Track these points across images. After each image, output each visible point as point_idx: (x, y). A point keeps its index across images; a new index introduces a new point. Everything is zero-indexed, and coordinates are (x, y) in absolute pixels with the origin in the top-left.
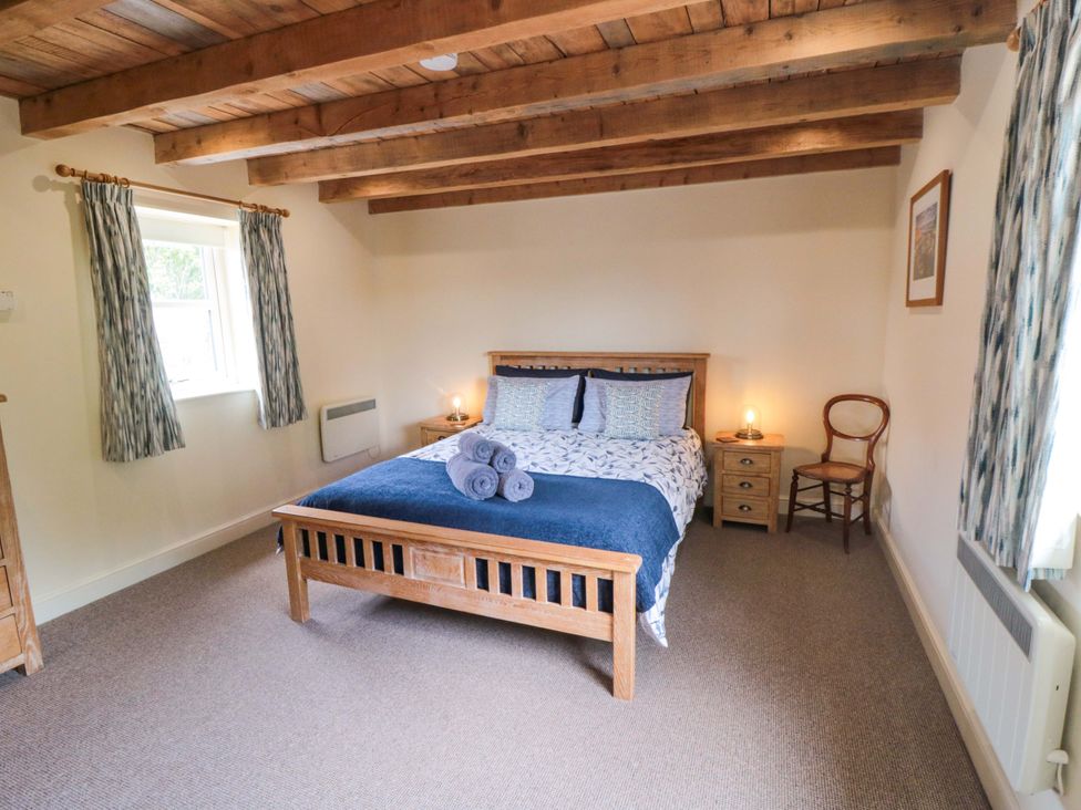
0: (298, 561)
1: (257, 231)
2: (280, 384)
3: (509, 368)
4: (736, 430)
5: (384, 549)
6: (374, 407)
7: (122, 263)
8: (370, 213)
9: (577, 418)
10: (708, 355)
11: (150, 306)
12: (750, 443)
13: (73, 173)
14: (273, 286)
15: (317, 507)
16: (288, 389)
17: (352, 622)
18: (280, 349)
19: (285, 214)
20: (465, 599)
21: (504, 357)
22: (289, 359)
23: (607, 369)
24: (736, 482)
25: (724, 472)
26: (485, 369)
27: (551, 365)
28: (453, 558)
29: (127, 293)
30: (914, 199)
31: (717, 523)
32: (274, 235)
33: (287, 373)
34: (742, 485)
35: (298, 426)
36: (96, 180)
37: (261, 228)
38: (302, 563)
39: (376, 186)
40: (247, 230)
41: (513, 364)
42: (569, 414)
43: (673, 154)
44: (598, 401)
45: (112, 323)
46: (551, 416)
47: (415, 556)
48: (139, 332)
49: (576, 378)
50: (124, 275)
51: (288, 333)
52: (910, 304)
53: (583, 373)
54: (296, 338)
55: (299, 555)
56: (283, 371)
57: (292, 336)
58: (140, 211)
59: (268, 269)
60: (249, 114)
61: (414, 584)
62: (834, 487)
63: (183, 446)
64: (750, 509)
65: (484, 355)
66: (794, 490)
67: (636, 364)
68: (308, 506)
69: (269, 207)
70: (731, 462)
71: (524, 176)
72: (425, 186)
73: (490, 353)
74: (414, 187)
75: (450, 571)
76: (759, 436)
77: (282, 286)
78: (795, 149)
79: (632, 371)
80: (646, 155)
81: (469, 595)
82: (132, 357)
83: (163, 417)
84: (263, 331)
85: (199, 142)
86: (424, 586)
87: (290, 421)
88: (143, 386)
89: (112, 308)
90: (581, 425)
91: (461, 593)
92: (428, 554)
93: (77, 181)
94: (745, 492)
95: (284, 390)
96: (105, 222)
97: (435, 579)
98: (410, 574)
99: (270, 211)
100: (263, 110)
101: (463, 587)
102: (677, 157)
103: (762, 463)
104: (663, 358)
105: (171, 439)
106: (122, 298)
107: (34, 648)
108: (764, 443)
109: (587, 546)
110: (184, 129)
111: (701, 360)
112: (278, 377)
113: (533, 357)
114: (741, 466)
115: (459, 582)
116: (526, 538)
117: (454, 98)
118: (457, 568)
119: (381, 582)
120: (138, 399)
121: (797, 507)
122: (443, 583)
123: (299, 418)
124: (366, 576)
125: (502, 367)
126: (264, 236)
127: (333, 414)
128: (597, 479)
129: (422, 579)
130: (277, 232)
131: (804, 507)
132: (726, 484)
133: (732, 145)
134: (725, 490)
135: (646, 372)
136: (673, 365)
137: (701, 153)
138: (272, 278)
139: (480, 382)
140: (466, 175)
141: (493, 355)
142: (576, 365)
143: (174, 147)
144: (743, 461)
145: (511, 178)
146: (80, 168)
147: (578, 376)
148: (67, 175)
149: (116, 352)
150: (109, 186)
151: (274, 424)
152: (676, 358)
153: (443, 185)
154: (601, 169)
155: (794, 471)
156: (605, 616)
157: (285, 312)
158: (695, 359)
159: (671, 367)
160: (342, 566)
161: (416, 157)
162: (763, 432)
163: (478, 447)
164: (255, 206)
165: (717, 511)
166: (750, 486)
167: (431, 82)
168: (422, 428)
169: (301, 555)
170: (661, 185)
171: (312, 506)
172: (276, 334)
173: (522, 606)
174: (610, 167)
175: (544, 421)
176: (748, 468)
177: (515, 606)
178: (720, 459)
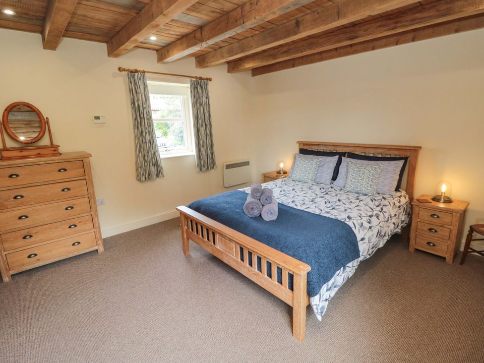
1: (197, 88)
2: (204, 153)
3: (306, 150)
4: (433, 195)
5: (210, 233)
6: (249, 165)
7: (140, 104)
8: (252, 76)
9: (334, 178)
10: (420, 148)
11: (152, 121)
12: (442, 205)
13: (124, 70)
14: (202, 112)
17: (203, 260)
18: (204, 138)
19: (210, 80)
20: (235, 264)
21: (304, 144)
22: (209, 142)
23: (357, 153)
24: (426, 227)
25: (418, 220)
26: (296, 150)
27: (327, 149)
28: (231, 244)
29: (142, 116)
31: (411, 249)
32: (205, 89)
34: (430, 230)
35: (212, 171)
36: (132, 72)
37: (199, 87)
38: (186, 231)
39: (248, 63)
40: (192, 88)
41: (309, 148)
43: (397, 23)
44: (346, 170)
45: (138, 128)
46: (321, 176)
47: (219, 239)
48: (147, 131)
49: (337, 156)
50: (141, 109)
53: (341, 155)
58: (149, 83)
59: (201, 104)
60: (180, 37)
61: (218, 250)
63: (163, 176)
64: (434, 245)
66: (470, 239)
67: (373, 151)
69: (203, 77)
70: (423, 215)
73: (298, 142)
74: (262, 61)
75: (230, 249)
76: (448, 201)
79: (372, 155)
80: (379, 27)
81: (237, 262)
82: (144, 141)
83: (156, 164)
84: (198, 131)
85: (168, 52)
86: (222, 253)
88: (148, 152)
89: (138, 122)
90: (335, 182)
91: (234, 260)
92: (223, 238)
93: (126, 73)
94: (431, 234)
96: (135, 88)
97: (225, 251)
98: (217, 245)
99: (203, 79)
100: (184, 34)
101: (235, 258)
102: (400, 25)
103: (446, 219)
104: (390, 148)
105: (159, 173)
106: (141, 118)
107: (101, 244)
108: (451, 206)
109: (285, 253)
110: (164, 47)
111: (416, 150)
112: (203, 150)
113: (318, 145)
114: (431, 218)
115: (233, 255)
116: (259, 241)
117: (249, 12)
118: (233, 248)
119: (209, 247)
120: (146, 157)
121: (469, 250)
122: (227, 253)
123: (213, 168)
124: (204, 242)
125: (303, 149)
126: (200, 90)
128: (319, 215)
129: (221, 250)
130: (206, 88)
131: (474, 251)
132: (418, 227)
133: (437, 11)
134: (418, 230)
135: (380, 156)
136: (396, 152)
137: (414, 20)
138: (202, 108)
141: (299, 143)
142: (340, 150)
143: (162, 56)
144: (432, 216)
146: (127, 68)
147: (338, 156)
148: (122, 71)
149: (139, 138)
150: (136, 74)
151: (200, 170)
152: (398, 149)
154: (352, 39)
155: (471, 227)
156: (290, 293)
158: (410, 150)
160: (198, 235)
161: (252, 47)
163: (254, 191)
164: (196, 77)
165: (412, 241)
166: (436, 231)
167: (240, 6)
168: (265, 176)
169: (186, 227)
170: (397, 44)
172: (203, 132)
173: (256, 275)
174: (357, 37)
175: (316, 178)
176: (435, 220)
177: (253, 273)
178: (417, 212)
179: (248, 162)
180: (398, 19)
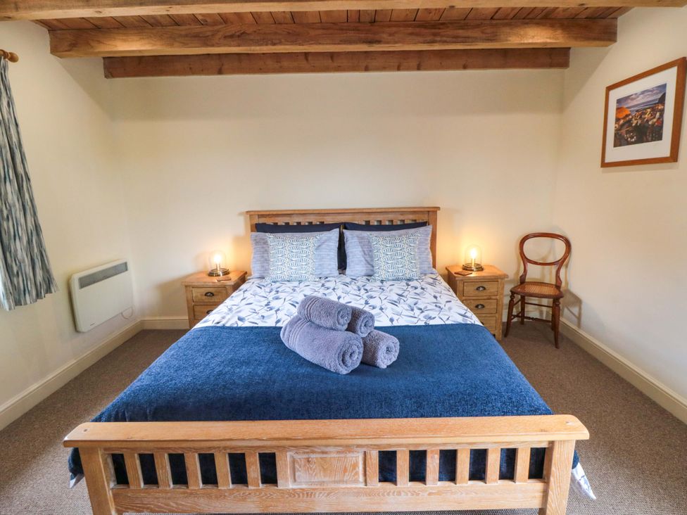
0: (110, 494)
5: (248, 460)
8: (107, 76)
9: (342, 265)
10: (439, 208)
15: (131, 420)
16: (32, 260)
18: (20, 215)
19: (13, 58)
20: (364, 499)
21: (261, 216)
22: (31, 225)
24: (473, 305)
26: (241, 226)
27: (304, 221)
28: (349, 455)
30: (609, 88)
33: (29, 242)
34: (477, 306)
38: (115, 496)
39: (125, 41)
41: (270, 221)
42: (334, 263)
43: (435, 35)
44: (361, 249)
46: (321, 265)
47: (294, 461)
49: (335, 231)
51: (27, 196)
52: (604, 165)
53: (340, 227)
54: (37, 202)
55: (110, 486)
56: (25, 240)
57: (32, 200)
61: (293, 493)
62: (528, 299)
65: (241, 214)
66: (512, 306)
67: (381, 217)
68: (116, 420)
70: (469, 290)
71: (293, 42)
72: (185, 45)
74: (172, 45)
75: (345, 470)
76: (480, 268)
77: (15, 139)
78: (530, 41)
79: (377, 223)
80: (411, 34)
81: (371, 492)
86: (308, 493)
87: (38, 296)
90: (348, 271)
91: (358, 493)
92: (313, 456)
94: (479, 311)
95: (27, 261)
97: (322, 483)
98: (286, 482)
101: (362, 485)
102: (438, 39)
103: (492, 288)
104: (402, 212)
108: (486, 273)
111: (433, 212)
113: (289, 215)
114: (477, 292)
115: (355, 481)
118: (355, 466)
119: (244, 499)
122: (333, 486)
123: (49, 290)
124: (221, 496)
125: (260, 224)
127: (86, 282)
129: (304, 486)
130: (5, 76)
133: (483, 33)
135: (389, 223)
136: (411, 216)
139: (238, 240)
140: (232, 36)
141: (250, 214)
142: (329, 220)
144: (478, 289)
145: (280, 43)
147: (338, 230)
151: (18, 303)
152: (414, 212)
153: (206, 45)
154: (370, 42)
155: (511, 291)
156: (537, 486)
157: (20, 170)
158: (428, 211)
159: (408, 219)
160: (182, 488)
162: (483, 265)
166: (483, 306)
168: (187, 286)
169: (112, 485)
170: (399, 69)
171: (124, 420)
173: (439, 493)
174: (379, 42)
175: (315, 270)
176: (482, 294)
177: (430, 494)
178: (461, 289)
179: (126, 264)
180: (437, 31)
